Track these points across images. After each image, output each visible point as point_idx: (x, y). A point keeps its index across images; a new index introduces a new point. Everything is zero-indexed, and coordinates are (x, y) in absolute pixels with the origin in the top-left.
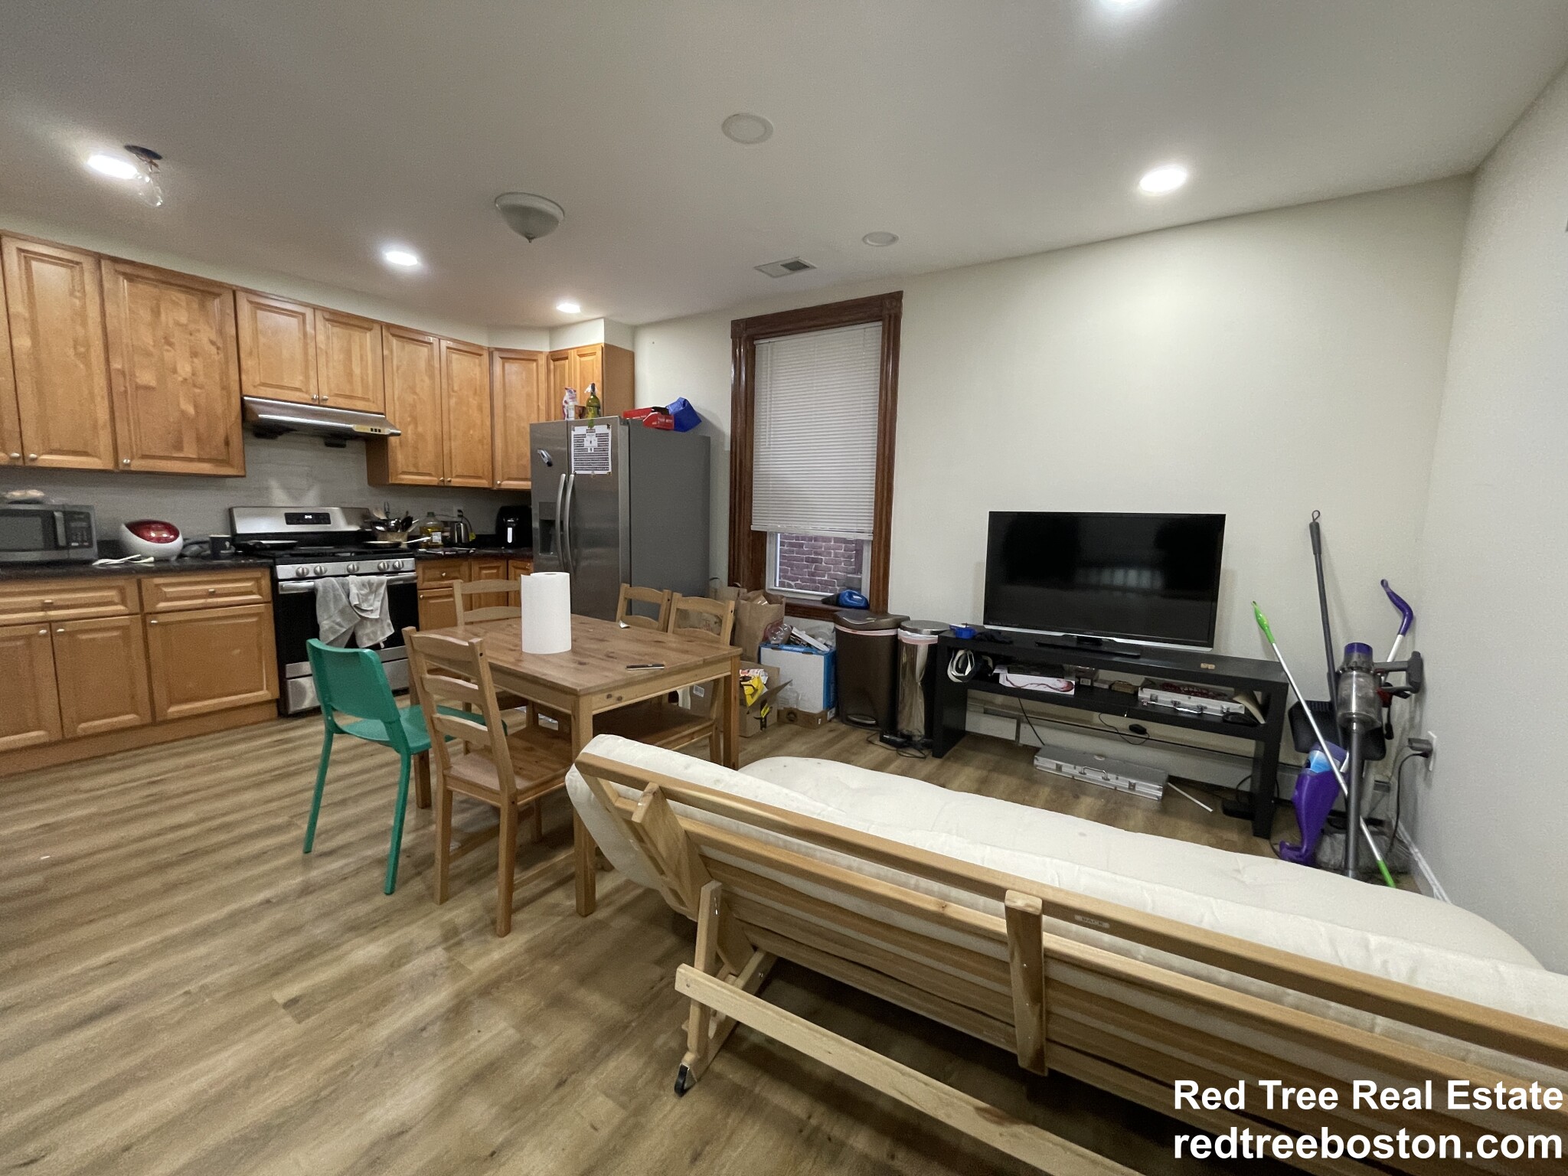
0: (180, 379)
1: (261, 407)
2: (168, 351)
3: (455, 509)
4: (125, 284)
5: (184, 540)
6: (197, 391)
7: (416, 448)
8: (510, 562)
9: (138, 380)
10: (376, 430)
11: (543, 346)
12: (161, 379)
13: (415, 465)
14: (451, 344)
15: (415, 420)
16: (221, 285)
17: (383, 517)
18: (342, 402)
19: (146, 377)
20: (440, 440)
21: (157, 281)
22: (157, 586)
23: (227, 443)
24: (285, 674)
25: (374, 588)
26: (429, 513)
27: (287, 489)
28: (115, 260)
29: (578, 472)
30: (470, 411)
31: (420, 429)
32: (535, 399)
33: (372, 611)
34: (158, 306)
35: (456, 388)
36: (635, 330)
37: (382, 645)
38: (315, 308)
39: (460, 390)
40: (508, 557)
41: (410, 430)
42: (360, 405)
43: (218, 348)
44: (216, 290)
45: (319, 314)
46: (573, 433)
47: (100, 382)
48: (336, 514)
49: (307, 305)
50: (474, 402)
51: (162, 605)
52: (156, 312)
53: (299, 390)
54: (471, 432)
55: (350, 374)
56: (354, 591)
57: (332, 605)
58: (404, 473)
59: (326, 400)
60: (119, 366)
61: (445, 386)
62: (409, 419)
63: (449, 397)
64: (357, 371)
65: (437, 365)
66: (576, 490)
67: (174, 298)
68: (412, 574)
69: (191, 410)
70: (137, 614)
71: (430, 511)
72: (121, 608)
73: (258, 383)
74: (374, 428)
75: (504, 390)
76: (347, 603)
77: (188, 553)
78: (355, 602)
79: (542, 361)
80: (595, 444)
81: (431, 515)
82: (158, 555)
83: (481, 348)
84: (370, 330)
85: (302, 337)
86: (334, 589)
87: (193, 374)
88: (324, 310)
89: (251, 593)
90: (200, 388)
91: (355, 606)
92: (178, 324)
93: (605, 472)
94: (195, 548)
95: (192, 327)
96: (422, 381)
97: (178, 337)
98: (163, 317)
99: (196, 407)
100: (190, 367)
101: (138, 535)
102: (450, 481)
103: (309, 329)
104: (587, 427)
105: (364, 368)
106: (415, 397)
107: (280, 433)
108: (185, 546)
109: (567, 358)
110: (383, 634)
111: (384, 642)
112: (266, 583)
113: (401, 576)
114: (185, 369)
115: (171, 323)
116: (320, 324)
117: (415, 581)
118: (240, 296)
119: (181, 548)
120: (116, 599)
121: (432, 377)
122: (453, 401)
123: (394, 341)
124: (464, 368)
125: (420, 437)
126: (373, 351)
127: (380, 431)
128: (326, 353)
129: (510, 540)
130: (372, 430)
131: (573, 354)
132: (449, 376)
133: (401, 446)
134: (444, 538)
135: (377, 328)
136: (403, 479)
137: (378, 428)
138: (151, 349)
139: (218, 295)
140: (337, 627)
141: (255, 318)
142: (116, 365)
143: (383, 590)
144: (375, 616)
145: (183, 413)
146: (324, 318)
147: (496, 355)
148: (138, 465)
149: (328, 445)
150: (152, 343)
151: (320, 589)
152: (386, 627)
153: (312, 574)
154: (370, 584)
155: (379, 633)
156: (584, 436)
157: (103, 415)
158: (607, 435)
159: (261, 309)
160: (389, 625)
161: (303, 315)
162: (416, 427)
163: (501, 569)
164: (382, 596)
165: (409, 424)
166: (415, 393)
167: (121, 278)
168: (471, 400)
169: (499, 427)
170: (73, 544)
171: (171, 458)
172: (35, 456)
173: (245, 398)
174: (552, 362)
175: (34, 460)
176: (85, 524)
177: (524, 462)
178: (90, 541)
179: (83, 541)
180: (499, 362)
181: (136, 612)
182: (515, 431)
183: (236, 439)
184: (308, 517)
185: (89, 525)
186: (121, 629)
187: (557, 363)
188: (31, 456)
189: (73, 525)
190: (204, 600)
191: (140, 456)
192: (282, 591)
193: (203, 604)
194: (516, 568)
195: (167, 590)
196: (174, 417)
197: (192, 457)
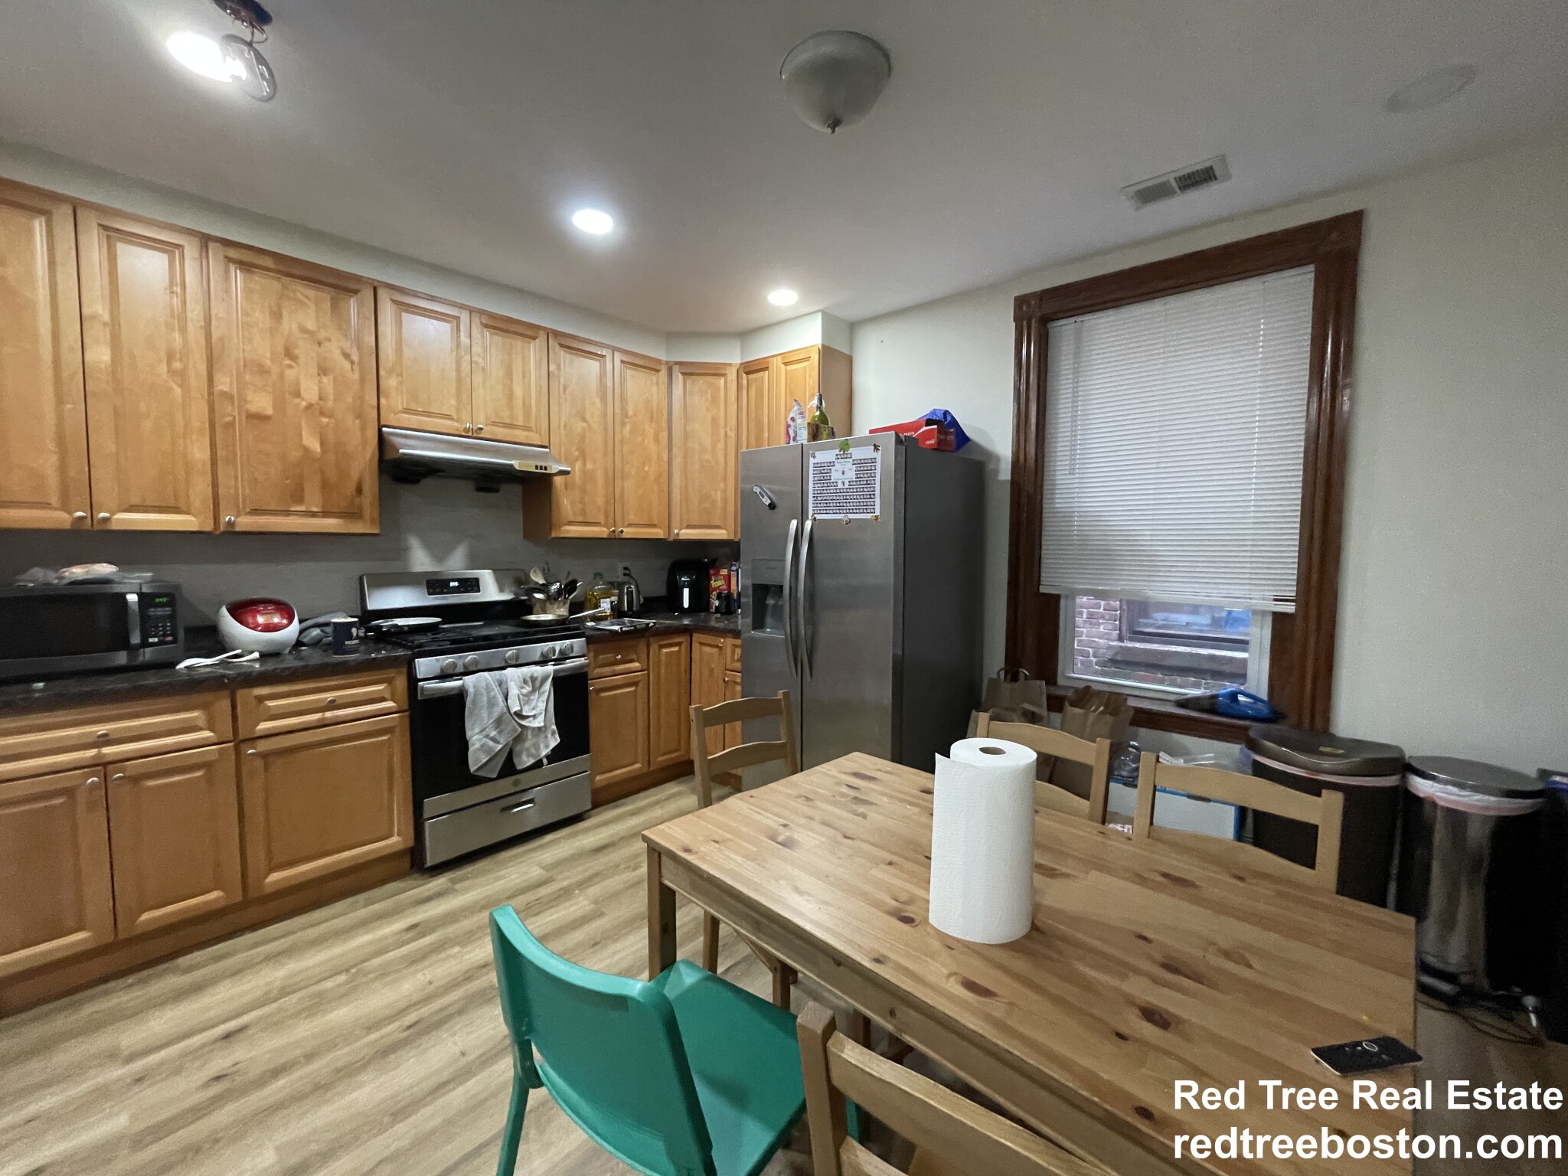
0: (304, 404)
1: (402, 441)
2: (290, 367)
3: (621, 565)
4: (238, 277)
5: (301, 621)
6: (325, 420)
7: (583, 491)
8: (696, 636)
9: (248, 406)
10: (541, 468)
11: (732, 356)
12: (280, 404)
13: (583, 513)
14: (626, 359)
15: (583, 456)
16: (358, 279)
17: (541, 581)
18: (501, 432)
19: (261, 402)
20: (611, 479)
21: (279, 272)
22: (261, 699)
23: (359, 490)
24: (421, 815)
25: (538, 683)
26: (596, 575)
27: (428, 546)
28: (227, 243)
29: (818, 517)
30: (646, 442)
31: (589, 466)
32: (722, 424)
33: (534, 717)
34: (279, 307)
35: (630, 413)
36: (853, 327)
37: (545, 761)
38: (472, 311)
39: (635, 415)
40: (687, 631)
41: (578, 465)
42: (521, 435)
43: (352, 363)
44: (352, 285)
45: (476, 319)
46: (812, 461)
47: (199, 410)
48: (486, 577)
49: (463, 307)
50: (650, 430)
51: (264, 726)
52: (277, 315)
53: (448, 417)
54: (646, 468)
55: (510, 396)
56: (514, 691)
57: (485, 714)
58: (571, 523)
59: (481, 429)
60: (226, 389)
61: (618, 411)
62: (577, 453)
63: (623, 424)
64: (518, 392)
65: (609, 384)
66: (815, 541)
67: (299, 296)
68: (582, 660)
69: (316, 447)
70: (230, 742)
71: (597, 571)
72: (207, 734)
73: (400, 408)
74: (539, 464)
75: (685, 414)
76: (505, 710)
77: (305, 640)
78: (515, 708)
79: (732, 375)
80: (851, 474)
81: (598, 575)
82: (265, 649)
83: (659, 361)
84: (534, 338)
85: (454, 348)
86: (488, 688)
87: (321, 398)
88: (481, 312)
89: (383, 699)
90: (330, 416)
91: (516, 713)
92: (303, 330)
93: (869, 516)
94: (316, 632)
95: (323, 334)
96: (593, 403)
97: (304, 350)
98: (285, 321)
99: (322, 444)
100: (316, 388)
101: (241, 623)
102: (622, 532)
103: (464, 339)
104: (837, 451)
105: (527, 388)
106: (585, 425)
107: (425, 475)
108: (301, 632)
109: (766, 369)
110: (547, 747)
111: (547, 757)
112: (401, 683)
113: (569, 664)
114: (310, 391)
115: (295, 327)
116: (476, 332)
117: (585, 670)
118: (382, 294)
119: (297, 634)
120: (201, 723)
121: (604, 400)
122: (628, 428)
123: (562, 353)
124: (641, 388)
125: (588, 476)
126: (539, 367)
127: (546, 468)
128: (483, 369)
129: (686, 604)
130: (537, 467)
131: (777, 364)
132: (623, 399)
133: (566, 489)
134: (613, 608)
135: (542, 335)
136: (568, 531)
137: (543, 464)
138: (268, 362)
139: (355, 292)
140: (491, 743)
141: (399, 323)
142: (223, 383)
143: (548, 686)
144: (538, 723)
145: (307, 451)
146: (482, 323)
147: (676, 369)
148: (246, 523)
149: (479, 489)
150: (268, 355)
151: (471, 690)
152: (549, 735)
153: (460, 669)
154: (533, 679)
155: (542, 746)
156: (831, 464)
157: (200, 452)
158: (873, 461)
159: (407, 311)
160: (553, 733)
161: (457, 318)
162: (584, 464)
163: (684, 646)
164: (547, 694)
165: (576, 460)
166: (584, 419)
167: (232, 268)
168: (646, 427)
169: (677, 462)
170: (151, 640)
171: (288, 513)
172: (107, 515)
173: (384, 429)
174: (744, 375)
175: (106, 520)
176: (168, 610)
177: (707, 505)
178: (174, 634)
179: (165, 635)
180: (679, 379)
181: (228, 739)
182: (697, 466)
183: (371, 485)
184: (452, 584)
185: (174, 611)
186: (207, 766)
187: (751, 376)
188: (102, 515)
189: (152, 612)
190: (320, 714)
191: (248, 510)
192: (422, 693)
193: (319, 720)
194: (701, 644)
195: (271, 703)
196: (295, 455)
197: (315, 509)
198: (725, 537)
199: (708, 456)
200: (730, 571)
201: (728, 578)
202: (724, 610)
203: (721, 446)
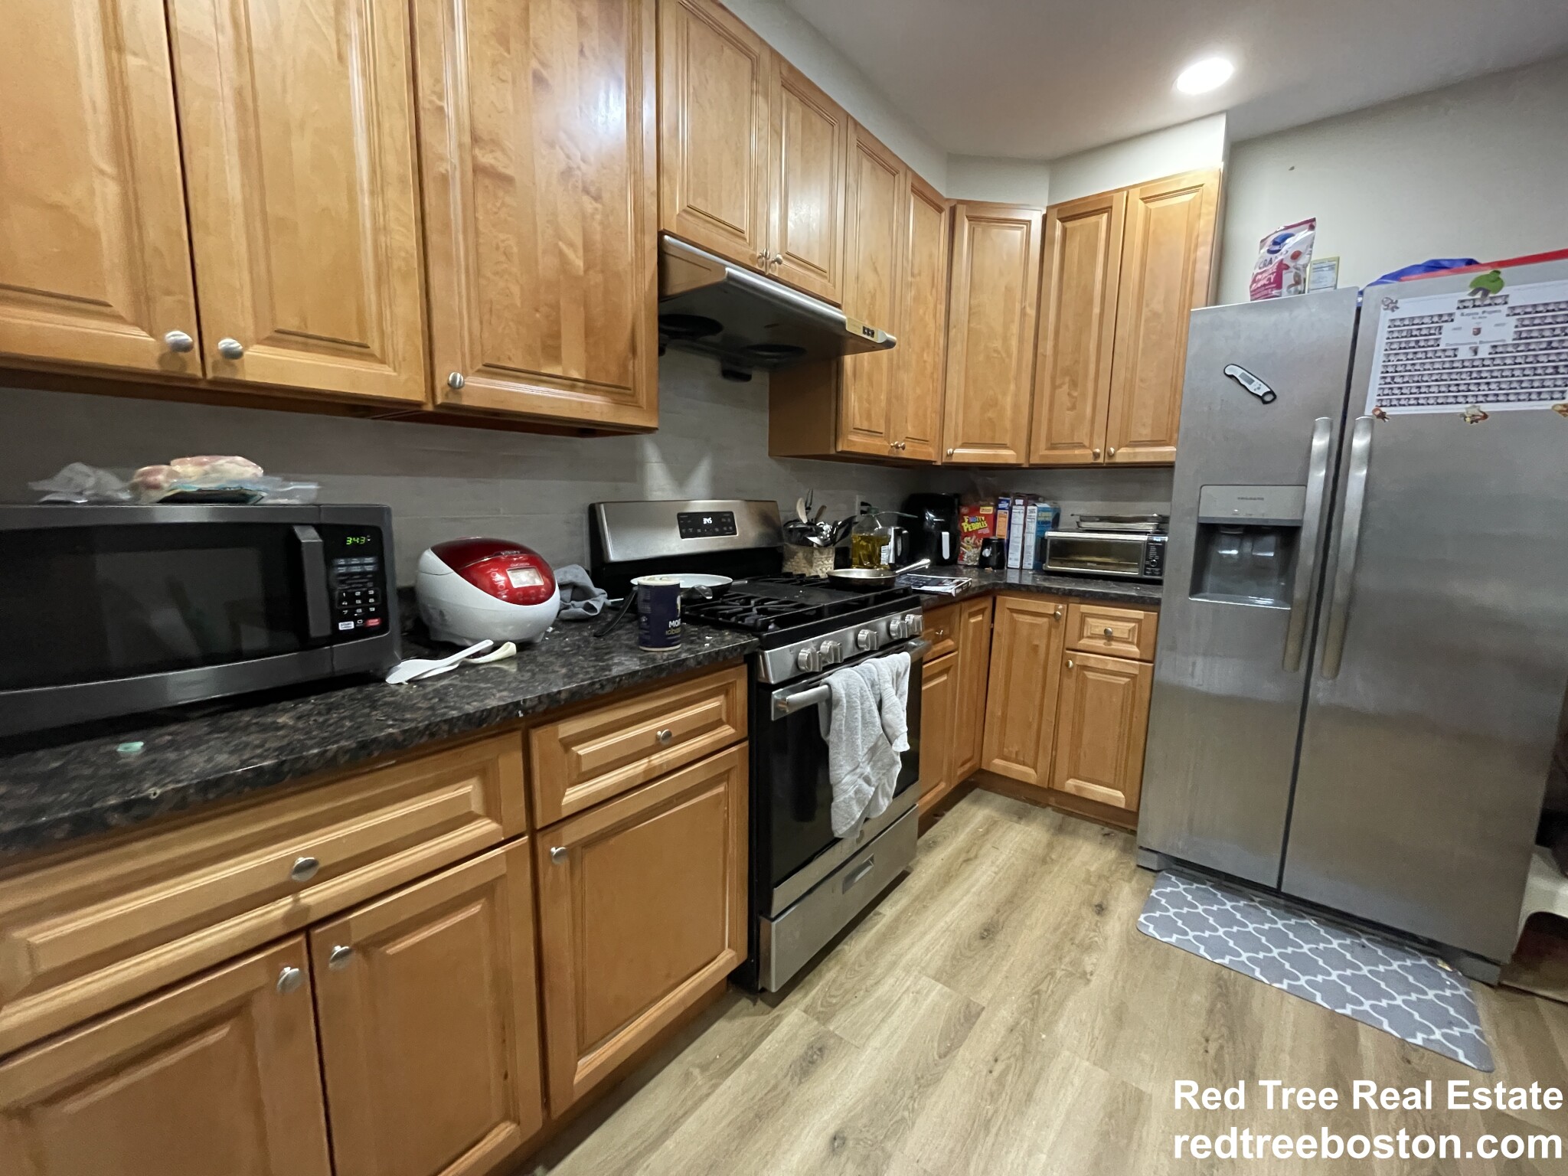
0: (560, 167)
3: (858, 500)
6: (589, 204)
8: (1000, 600)
9: (480, 153)
10: (869, 332)
12: (527, 158)
13: (868, 417)
18: (796, 273)
22: (567, 744)
23: (633, 347)
24: (765, 913)
27: (667, 460)
29: (1392, 411)
32: (1018, 296)
35: (916, 269)
42: (816, 282)
45: (776, 68)
46: (1388, 315)
48: (736, 510)
49: (761, 41)
50: (931, 299)
51: (574, 795)
53: (740, 234)
58: (855, 431)
59: (778, 262)
61: (905, 263)
63: (908, 285)
65: (900, 220)
70: (524, 835)
72: (486, 827)
73: (685, 202)
74: (868, 328)
79: (1037, 223)
80: (1502, 334)
82: (519, 634)
83: (941, 195)
84: (833, 123)
87: (581, 163)
89: (715, 725)
93: (1543, 405)
96: (884, 247)
99: (584, 250)
101: (475, 583)
102: (904, 449)
104: (1463, 294)
109: (1103, 210)
116: (774, 91)
120: (476, 806)
121: (893, 241)
123: (859, 156)
126: (836, 173)
129: (946, 554)
130: (866, 331)
131: (1125, 200)
135: (842, 122)
136: (852, 443)
147: (962, 212)
148: (478, 391)
149: (727, 374)
156: (1445, 317)
159: (697, 22)
161: (756, 59)
163: (986, 614)
168: (928, 294)
169: (958, 350)
170: (342, 626)
171: (536, 377)
172: (236, 345)
173: (667, 237)
174: (1058, 223)
175: (232, 355)
176: (369, 563)
177: (990, 414)
178: (382, 613)
179: (367, 616)
180: (964, 227)
181: (518, 832)
182: (981, 358)
183: (648, 337)
184: (707, 521)
185: (381, 562)
186: (486, 891)
187: (1069, 225)
188: (226, 343)
189: (342, 566)
190: (646, 760)
191: (480, 366)
192: (777, 709)
193: (646, 772)
194: (1012, 610)
195: (583, 750)
196: (547, 265)
197: (576, 375)
198: (1013, 461)
199: (998, 344)
200: (997, 508)
201: (994, 519)
202: (995, 564)
203: (1015, 328)
